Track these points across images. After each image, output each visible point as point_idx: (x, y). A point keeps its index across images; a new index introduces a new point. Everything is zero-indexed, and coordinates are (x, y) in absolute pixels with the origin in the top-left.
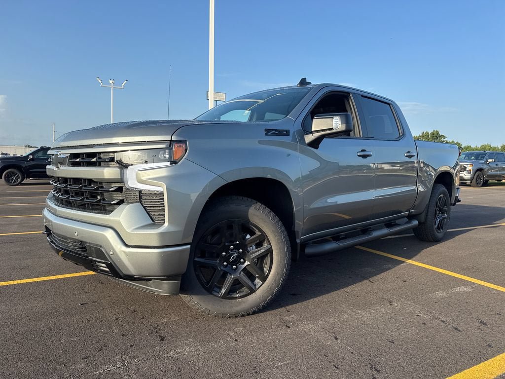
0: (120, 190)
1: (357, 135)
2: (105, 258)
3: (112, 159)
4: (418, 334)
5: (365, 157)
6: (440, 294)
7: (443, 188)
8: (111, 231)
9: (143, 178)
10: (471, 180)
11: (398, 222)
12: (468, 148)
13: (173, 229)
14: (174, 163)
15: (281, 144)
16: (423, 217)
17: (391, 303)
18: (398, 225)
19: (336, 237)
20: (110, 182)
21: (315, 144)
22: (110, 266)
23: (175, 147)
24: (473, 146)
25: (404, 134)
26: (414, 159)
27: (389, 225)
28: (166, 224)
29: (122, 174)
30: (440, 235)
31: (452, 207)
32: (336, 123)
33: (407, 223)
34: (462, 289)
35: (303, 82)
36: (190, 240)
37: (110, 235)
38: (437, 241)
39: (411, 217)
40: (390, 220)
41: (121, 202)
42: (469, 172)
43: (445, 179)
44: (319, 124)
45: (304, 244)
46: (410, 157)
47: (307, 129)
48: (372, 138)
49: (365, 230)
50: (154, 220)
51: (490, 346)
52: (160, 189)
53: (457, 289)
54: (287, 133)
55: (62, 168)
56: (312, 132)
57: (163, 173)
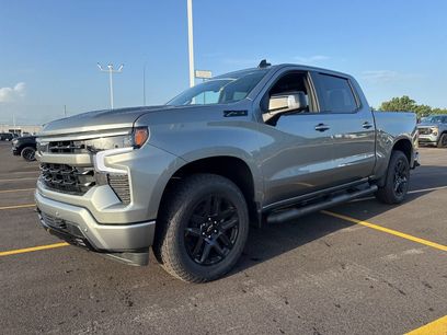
0: (91, 173)
1: (316, 110)
2: (81, 234)
3: (83, 147)
4: (364, 297)
5: (322, 130)
6: (391, 257)
7: (402, 155)
8: (85, 211)
9: (110, 163)
10: (438, 142)
11: (358, 187)
12: (437, 111)
13: (137, 207)
14: (137, 147)
15: (240, 124)
16: (382, 182)
17: (343, 266)
18: (359, 190)
19: (298, 205)
20: (83, 167)
21: (273, 121)
22: (85, 241)
23: (138, 132)
24: (442, 109)
25: (361, 107)
26: (372, 129)
27: (350, 190)
28: (132, 204)
29: (92, 159)
30: (399, 198)
31: (412, 172)
32: (291, 102)
33: (367, 188)
34: (414, 251)
35: (264, 64)
36: (155, 216)
37: (84, 214)
38: (397, 203)
39: (371, 182)
40: (351, 186)
41: (93, 184)
42: (435, 134)
43: (403, 146)
44: (275, 103)
45: (266, 214)
46: (368, 127)
47: (264, 108)
48: (330, 112)
49: (327, 197)
50: (122, 200)
51: (431, 309)
52: (125, 172)
53: (408, 252)
54: (246, 113)
55: (44, 154)
56: (269, 111)
57: (128, 157)
